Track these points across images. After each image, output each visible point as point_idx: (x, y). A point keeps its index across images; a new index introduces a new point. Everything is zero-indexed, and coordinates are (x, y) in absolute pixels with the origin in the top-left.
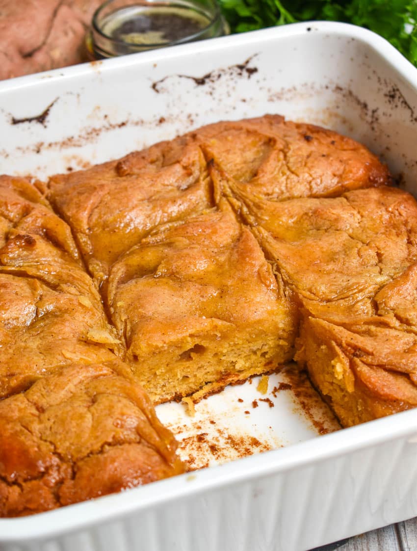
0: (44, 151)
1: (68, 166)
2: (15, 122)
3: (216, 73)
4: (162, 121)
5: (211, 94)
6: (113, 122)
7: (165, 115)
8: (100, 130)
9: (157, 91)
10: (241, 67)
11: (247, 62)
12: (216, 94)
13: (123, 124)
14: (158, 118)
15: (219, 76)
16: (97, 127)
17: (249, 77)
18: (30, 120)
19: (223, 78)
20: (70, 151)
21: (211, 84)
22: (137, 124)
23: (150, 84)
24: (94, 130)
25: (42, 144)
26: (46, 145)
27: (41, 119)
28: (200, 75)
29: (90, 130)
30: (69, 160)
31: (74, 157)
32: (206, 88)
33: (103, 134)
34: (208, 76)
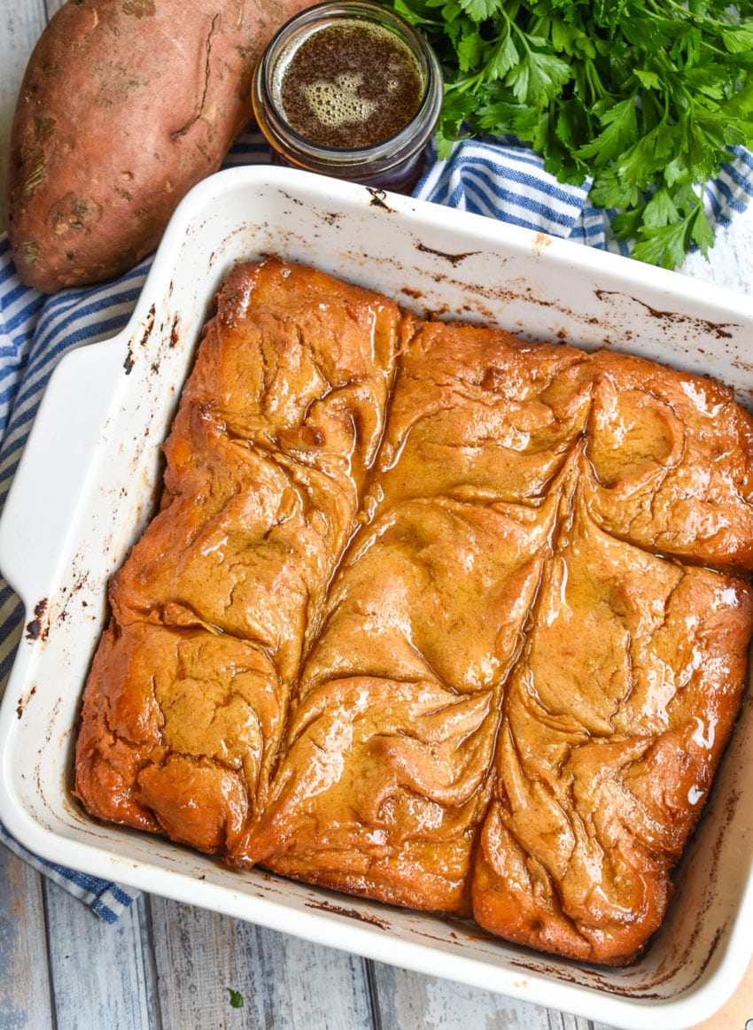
0: (443, 282)
1: (466, 305)
2: (421, 247)
3: (680, 316)
4: (593, 321)
5: (664, 328)
6: (535, 297)
7: (599, 319)
8: (517, 296)
9: (600, 298)
10: (712, 326)
11: (723, 326)
12: (670, 332)
13: (546, 304)
14: (591, 317)
15: (682, 320)
16: (515, 292)
17: (718, 337)
18: (441, 254)
19: (686, 324)
20: (475, 296)
21: (668, 321)
22: (563, 311)
23: (596, 289)
24: (511, 293)
25: (444, 277)
26: (450, 279)
27: (454, 259)
28: (659, 309)
29: (505, 291)
30: (469, 301)
31: (477, 302)
32: (661, 321)
33: (519, 301)
34: (668, 315)
